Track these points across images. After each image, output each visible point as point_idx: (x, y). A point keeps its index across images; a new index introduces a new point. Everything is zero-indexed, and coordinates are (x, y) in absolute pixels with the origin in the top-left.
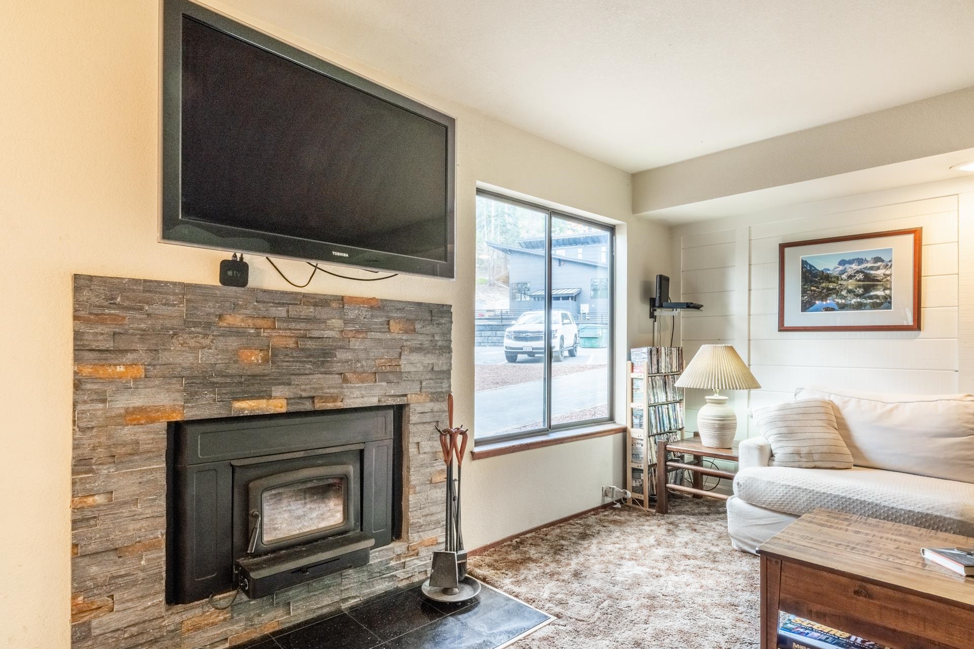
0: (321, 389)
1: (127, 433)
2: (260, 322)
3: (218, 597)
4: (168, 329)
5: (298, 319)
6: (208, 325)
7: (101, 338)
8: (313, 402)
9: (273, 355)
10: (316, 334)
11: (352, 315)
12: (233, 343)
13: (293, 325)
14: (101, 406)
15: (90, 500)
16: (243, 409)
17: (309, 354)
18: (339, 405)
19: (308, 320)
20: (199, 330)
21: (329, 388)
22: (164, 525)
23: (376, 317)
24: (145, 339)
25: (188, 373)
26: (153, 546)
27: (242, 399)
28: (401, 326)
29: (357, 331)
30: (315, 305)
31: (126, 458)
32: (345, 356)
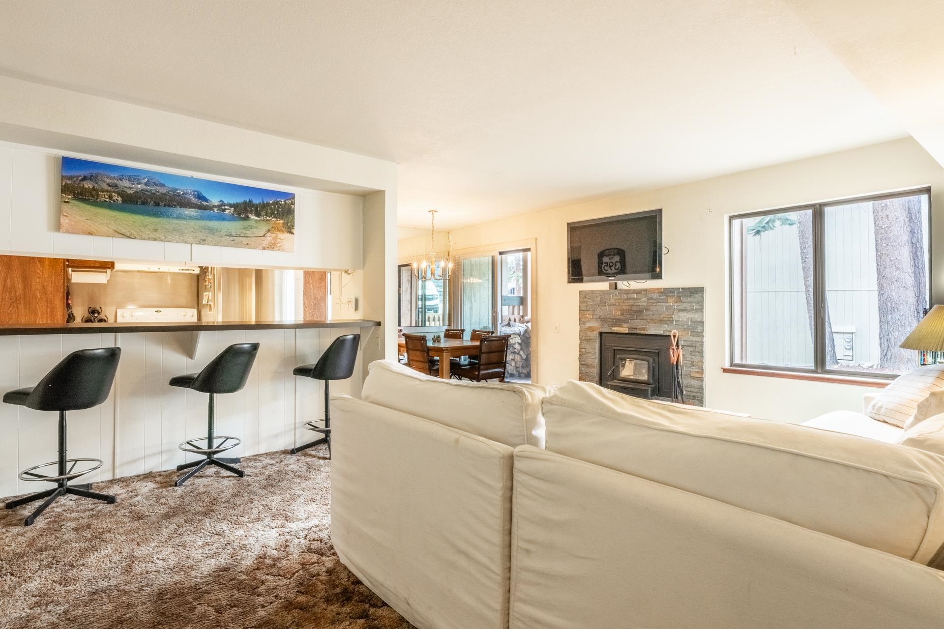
0: (640, 325)
1: (589, 333)
2: (619, 301)
4: (596, 304)
5: (631, 299)
6: (605, 303)
7: (584, 307)
8: (637, 330)
9: (623, 312)
10: (637, 304)
11: (650, 296)
12: (612, 308)
13: (628, 302)
14: (584, 325)
15: (582, 350)
16: (615, 330)
17: (636, 312)
18: (647, 332)
19: (634, 299)
22: (596, 362)
23: (661, 296)
24: (592, 307)
25: (601, 318)
26: (593, 367)
27: (615, 327)
28: (674, 299)
29: (653, 303)
30: (636, 293)
31: (588, 340)
32: (648, 313)
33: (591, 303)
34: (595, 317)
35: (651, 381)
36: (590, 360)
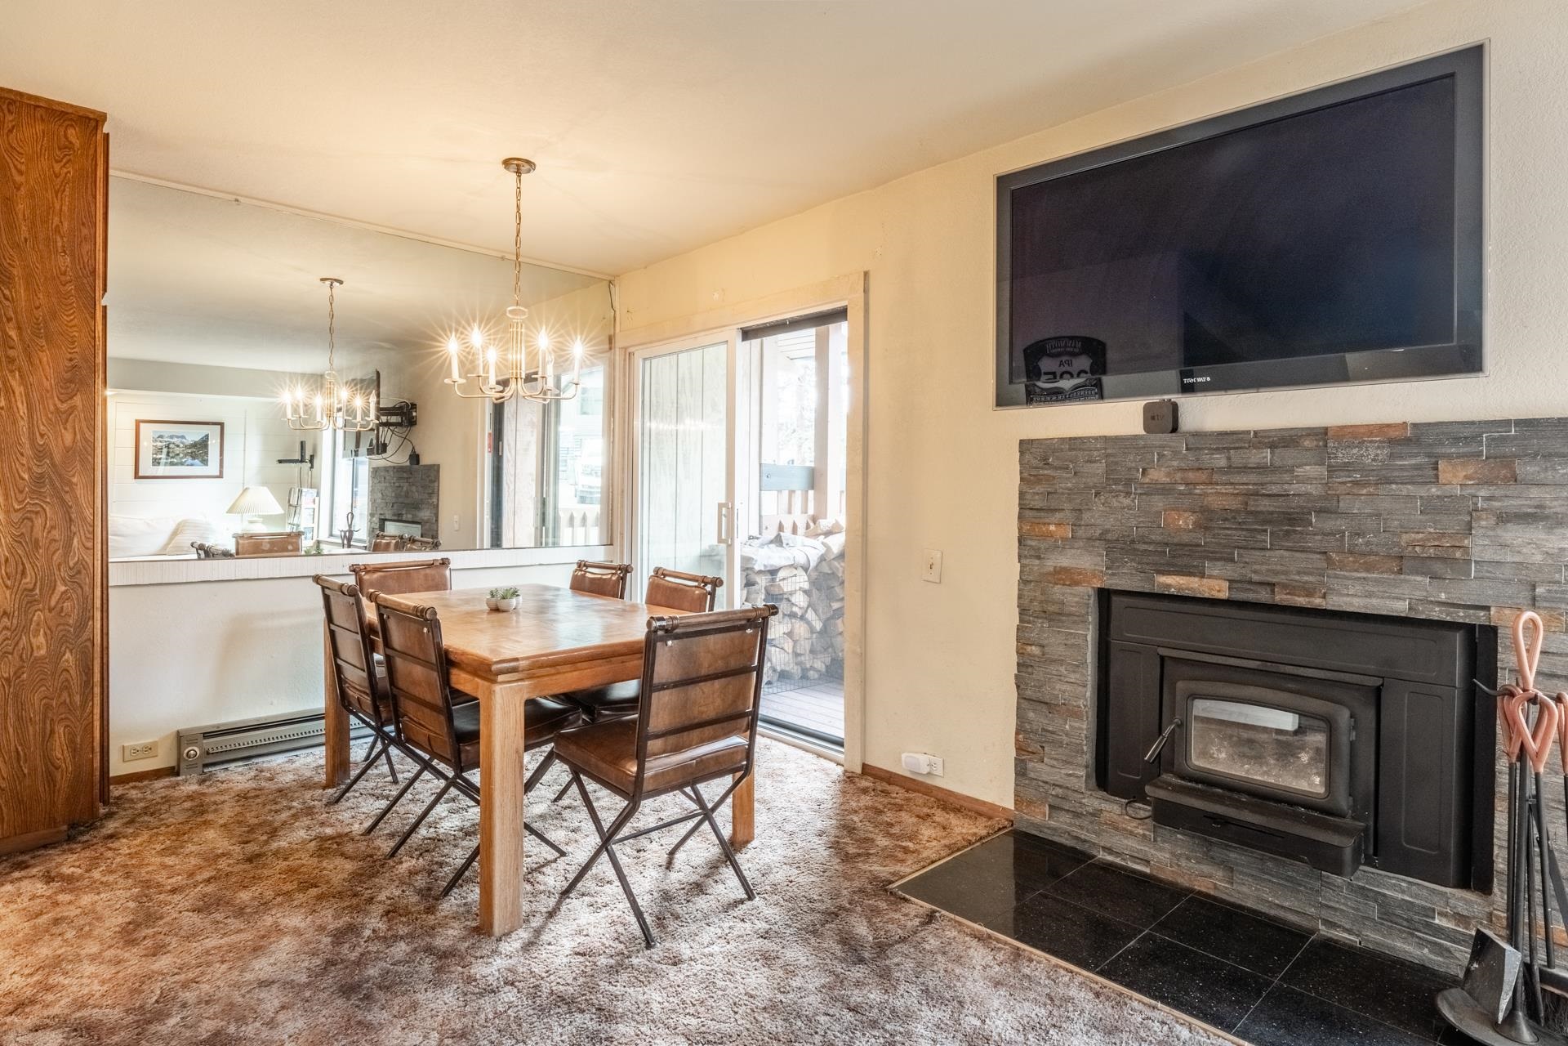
0: (1285, 573)
1: (1057, 591)
2: (1191, 476)
3: (1137, 805)
4: (1090, 488)
5: (1244, 469)
6: (1128, 482)
7: (1037, 497)
8: (1273, 592)
9: (1208, 519)
10: (1275, 489)
11: (1342, 457)
12: (1158, 503)
13: (1237, 478)
14: (1037, 562)
15: (1029, 649)
16: (1169, 586)
17: (1266, 519)
18: (1317, 602)
19: (1261, 468)
20: (1120, 488)
21: (1299, 573)
22: (1085, 696)
23: (1401, 458)
24: (1070, 501)
25: (1109, 536)
26: (1075, 714)
27: (1169, 573)
28: (1471, 470)
29: (1356, 483)
30: (1273, 446)
31: (1055, 616)
32: (1330, 524)
33: (1066, 482)
34: (1080, 533)
35: (1343, 802)
36: (1058, 686)
